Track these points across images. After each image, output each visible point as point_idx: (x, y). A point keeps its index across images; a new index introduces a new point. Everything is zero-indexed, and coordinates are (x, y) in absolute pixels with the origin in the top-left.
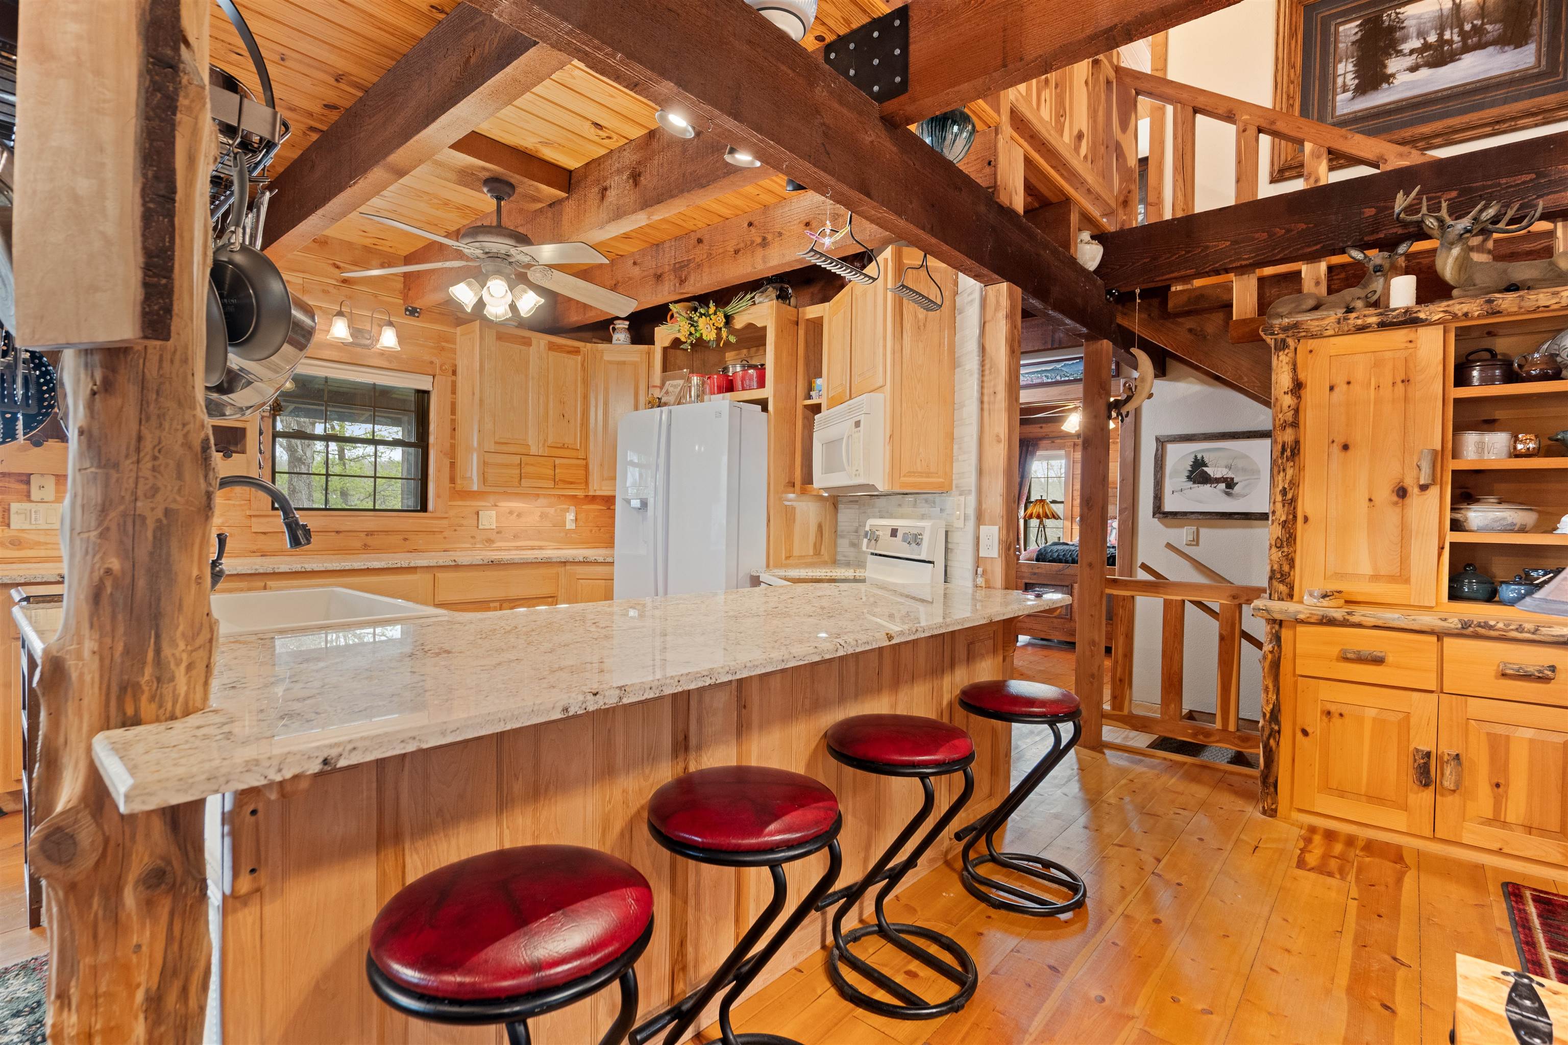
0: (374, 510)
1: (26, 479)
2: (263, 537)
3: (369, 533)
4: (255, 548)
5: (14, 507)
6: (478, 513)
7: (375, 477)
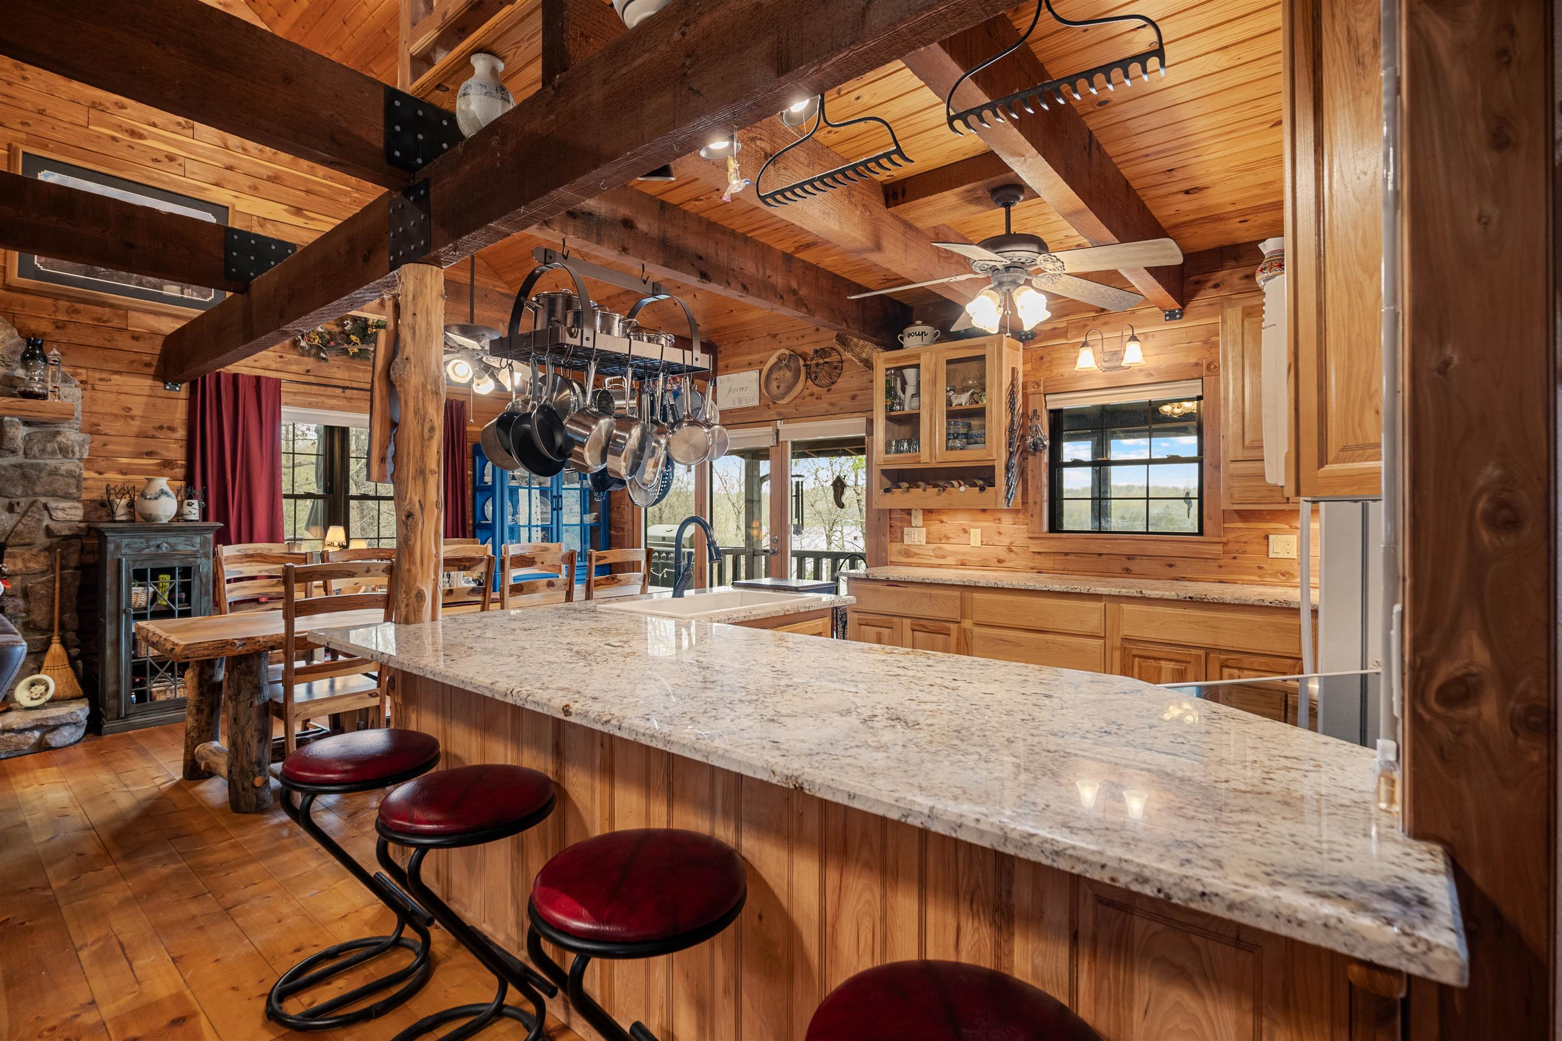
0: (1147, 533)
1: (909, 512)
2: (1038, 557)
3: (1130, 557)
4: (1033, 565)
5: (906, 530)
6: (1267, 538)
7: (1148, 499)
